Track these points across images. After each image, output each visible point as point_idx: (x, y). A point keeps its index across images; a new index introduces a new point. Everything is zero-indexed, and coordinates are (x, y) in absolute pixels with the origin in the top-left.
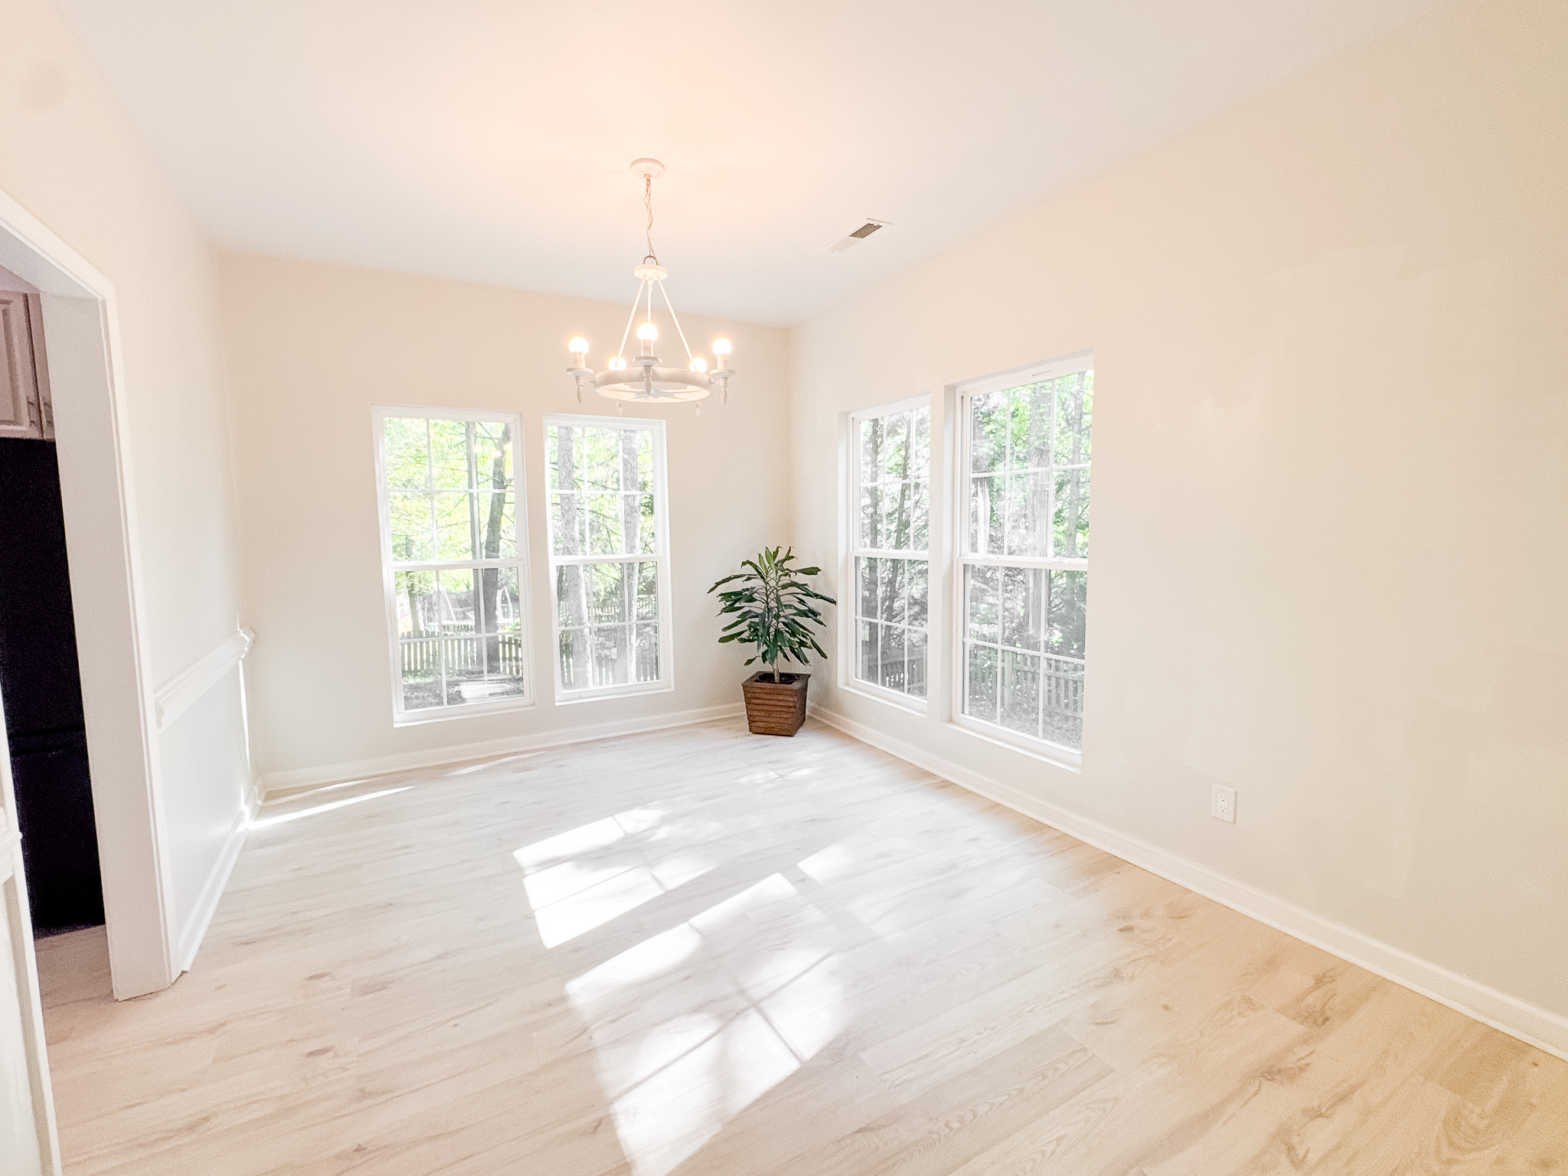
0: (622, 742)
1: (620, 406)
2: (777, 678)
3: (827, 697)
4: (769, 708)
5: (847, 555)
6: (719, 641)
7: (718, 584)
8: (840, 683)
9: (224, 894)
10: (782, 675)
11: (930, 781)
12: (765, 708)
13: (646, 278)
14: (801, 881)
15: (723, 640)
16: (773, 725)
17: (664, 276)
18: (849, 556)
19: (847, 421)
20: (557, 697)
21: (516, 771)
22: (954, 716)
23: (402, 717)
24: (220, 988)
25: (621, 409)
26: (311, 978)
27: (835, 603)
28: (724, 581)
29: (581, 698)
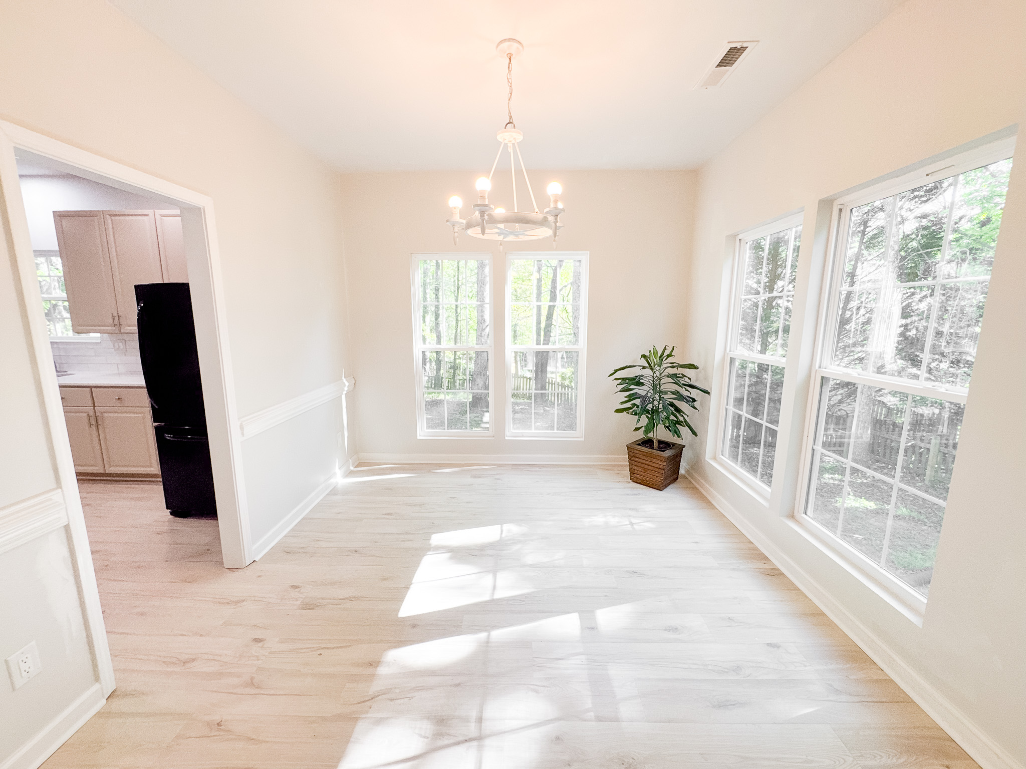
0: (544, 469)
1: (501, 244)
2: (656, 444)
3: (697, 465)
4: (646, 466)
5: (724, 356)
6: (615, 412)
7: (616, 371)
8: (708, 457)
9: (303, 519)
10: (660, 442)
11: (760, 565)
12: (642, 465)
13: (506, 142)
14: (590, 628)
15: (618, 411)
16: (647, 479)
17: (520, 138)
18: (726, 356)
19: (735, 243)
20: (507, 433)
21: (475, 477)
22: (796, 513)
23: (423, 432)
24: (259, 576)
25: (501, 247)
26: (292, 587)
27: (708, 393)
28: (620, 369)
29: (523, 436)
